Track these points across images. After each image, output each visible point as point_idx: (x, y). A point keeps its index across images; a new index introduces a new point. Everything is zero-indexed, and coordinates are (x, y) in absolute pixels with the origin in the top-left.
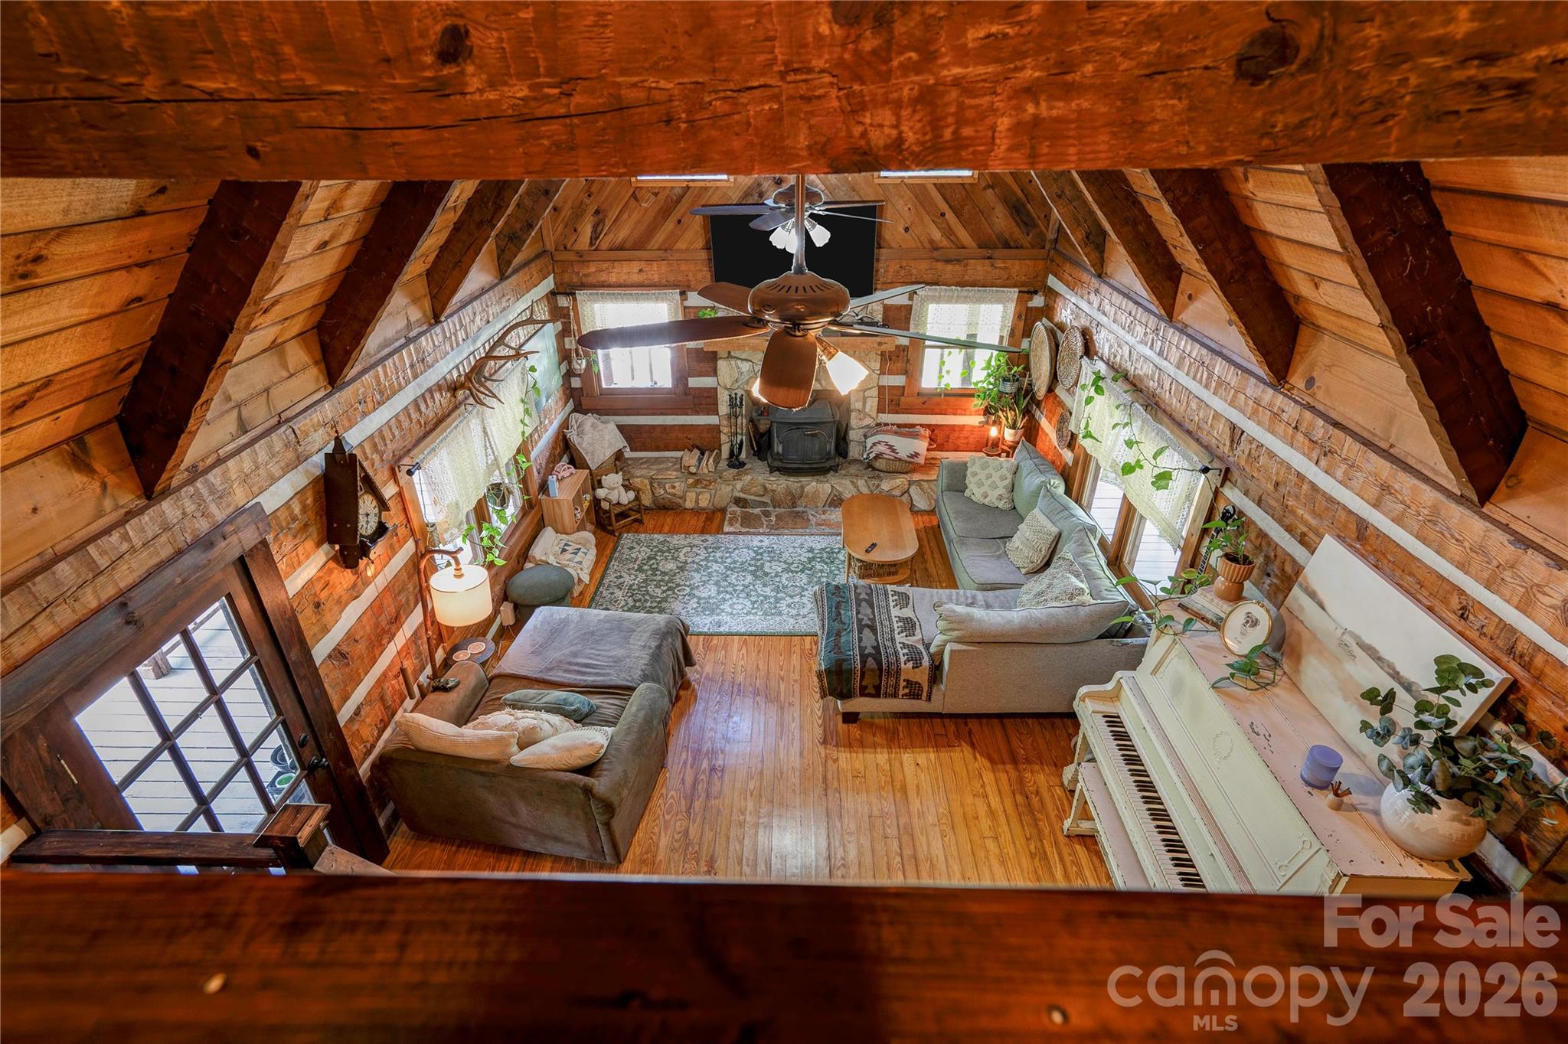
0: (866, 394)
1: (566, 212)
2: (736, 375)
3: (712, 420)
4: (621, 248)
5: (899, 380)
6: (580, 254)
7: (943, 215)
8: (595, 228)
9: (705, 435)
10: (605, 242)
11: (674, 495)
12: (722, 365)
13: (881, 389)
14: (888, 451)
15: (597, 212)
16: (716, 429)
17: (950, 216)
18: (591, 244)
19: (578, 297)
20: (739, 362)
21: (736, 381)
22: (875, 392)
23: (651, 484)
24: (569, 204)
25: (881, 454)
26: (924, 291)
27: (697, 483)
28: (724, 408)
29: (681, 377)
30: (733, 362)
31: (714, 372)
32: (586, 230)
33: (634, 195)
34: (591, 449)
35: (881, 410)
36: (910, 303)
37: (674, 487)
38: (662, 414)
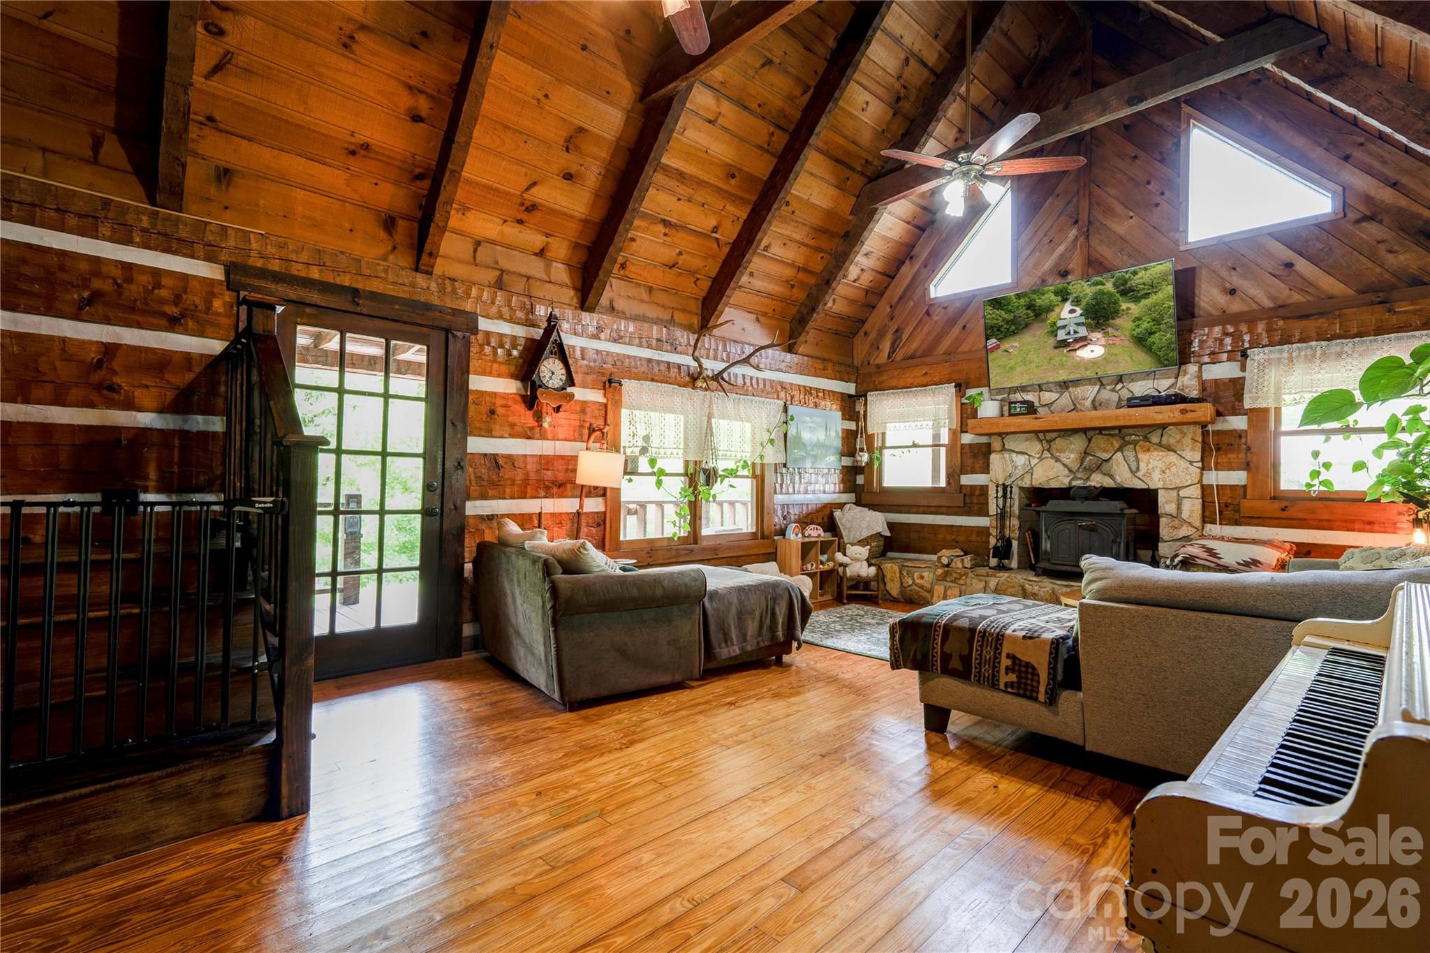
0: (1182, 493)
1: (873, 335)
2: (1010, 470)
3: (983, 522)
4: (912, 357)
5: (1237, 477)
6: (878, 366)
7: (1289, 265)
8: (893, 344)
9: (974, 538)
10: (899, 355)
11: (922, 587)
12: (995, 458)
13: (1206, 490)
14: (1205, 555)
15: (897, 331)
16: (984, 532)
17: (1302, 265)
18: (889, 357)
19: (869, 398)
20: (1014, 455)
21: (1010, 476)
22: (1196, 491)
23: (900, 572)
24: (876, 329)
25: (1193, 557)
26: (1256, 355)
27: (946, 574)
28: (995, 507)
29: (952, 476)
30: (1007, 455)
31: (986, 469)
32: (886, 346)
33: (928, 313)
35: (1207, 518)
36: (1241, 374)
37: (922, 577)
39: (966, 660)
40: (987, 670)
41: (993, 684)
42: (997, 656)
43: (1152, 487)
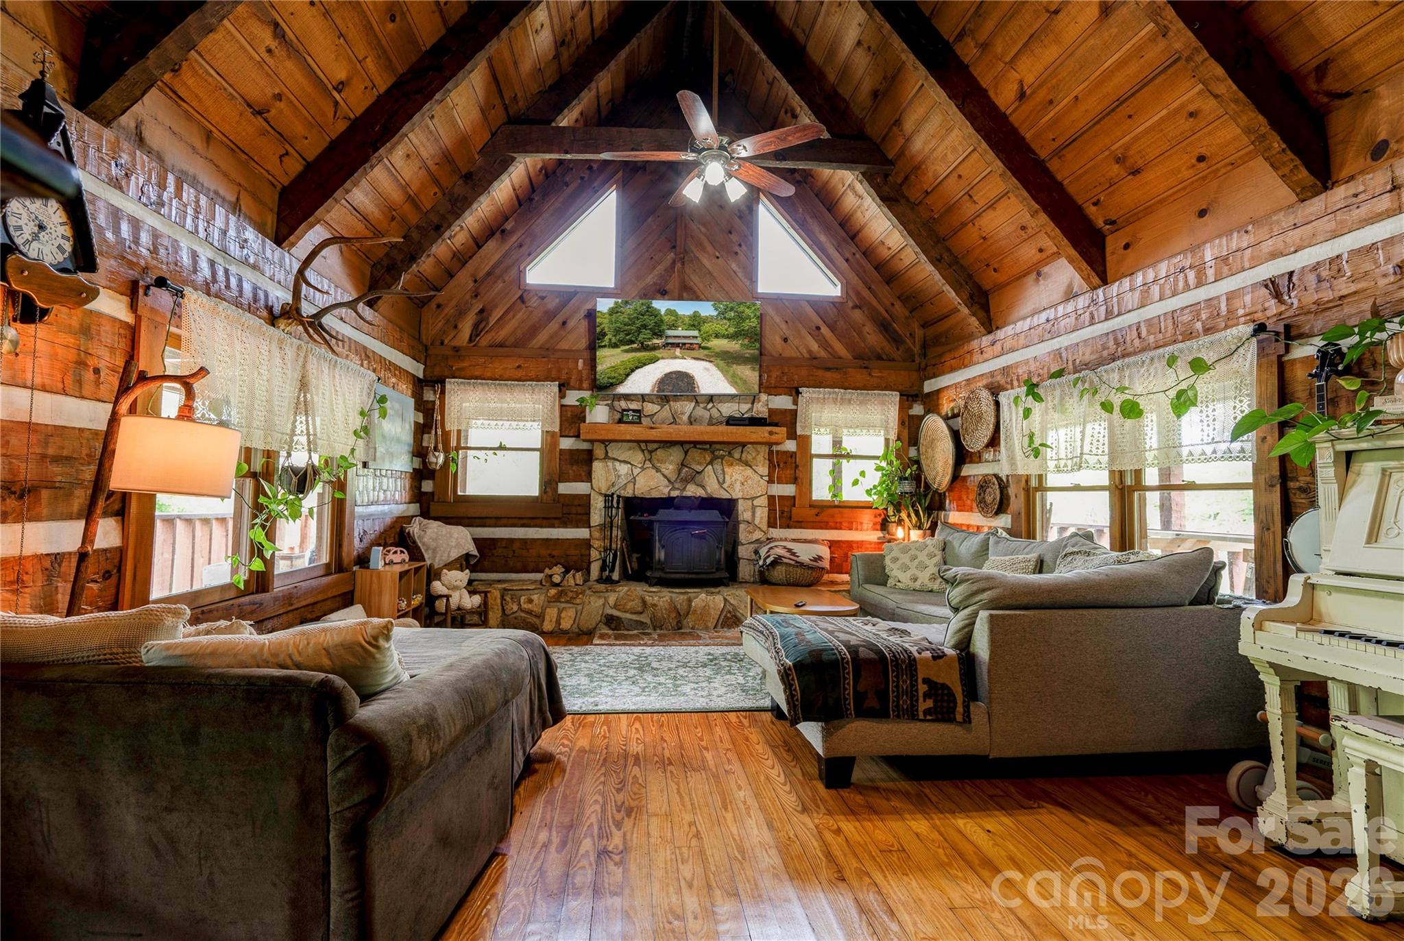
0: (755, 503)
1: (449, 310)
2: (613, 478)
3: (582, 533)
4: (501, 345)
5: (789, 490)
6: (456, 349)
7: (818, 328)
8: (476, 326)
9: (572, 552)
10: (484, 341)
11: (530, 612)
12: (597, 466)
13: (771, 499)
14: (787, 555)
15: (482, 311)
16: (587, 544)
17: (825, 330)
18: (470, 340)
19: (448, 386)
20: (617, 464)
21: (613, 485)
22: (763, 501)
23: (502, 597)
24: (454, 303)
25: (780, 557)
26: (806, 393)
27: (561, 594)
28: (597, 518)
29: (549, 482)
30: (610, 464)
31: (588, 477)
32: (466, 328)
33: (521, 298)
34: (433, 544)
35: (771, 524)
36: (794, 407)
37: (530, 601)
38: (523, 526)
39: (883, 695)
40: (905, 702)
41: (912, 715)
42: (914, 685)
43: (734, 497)
